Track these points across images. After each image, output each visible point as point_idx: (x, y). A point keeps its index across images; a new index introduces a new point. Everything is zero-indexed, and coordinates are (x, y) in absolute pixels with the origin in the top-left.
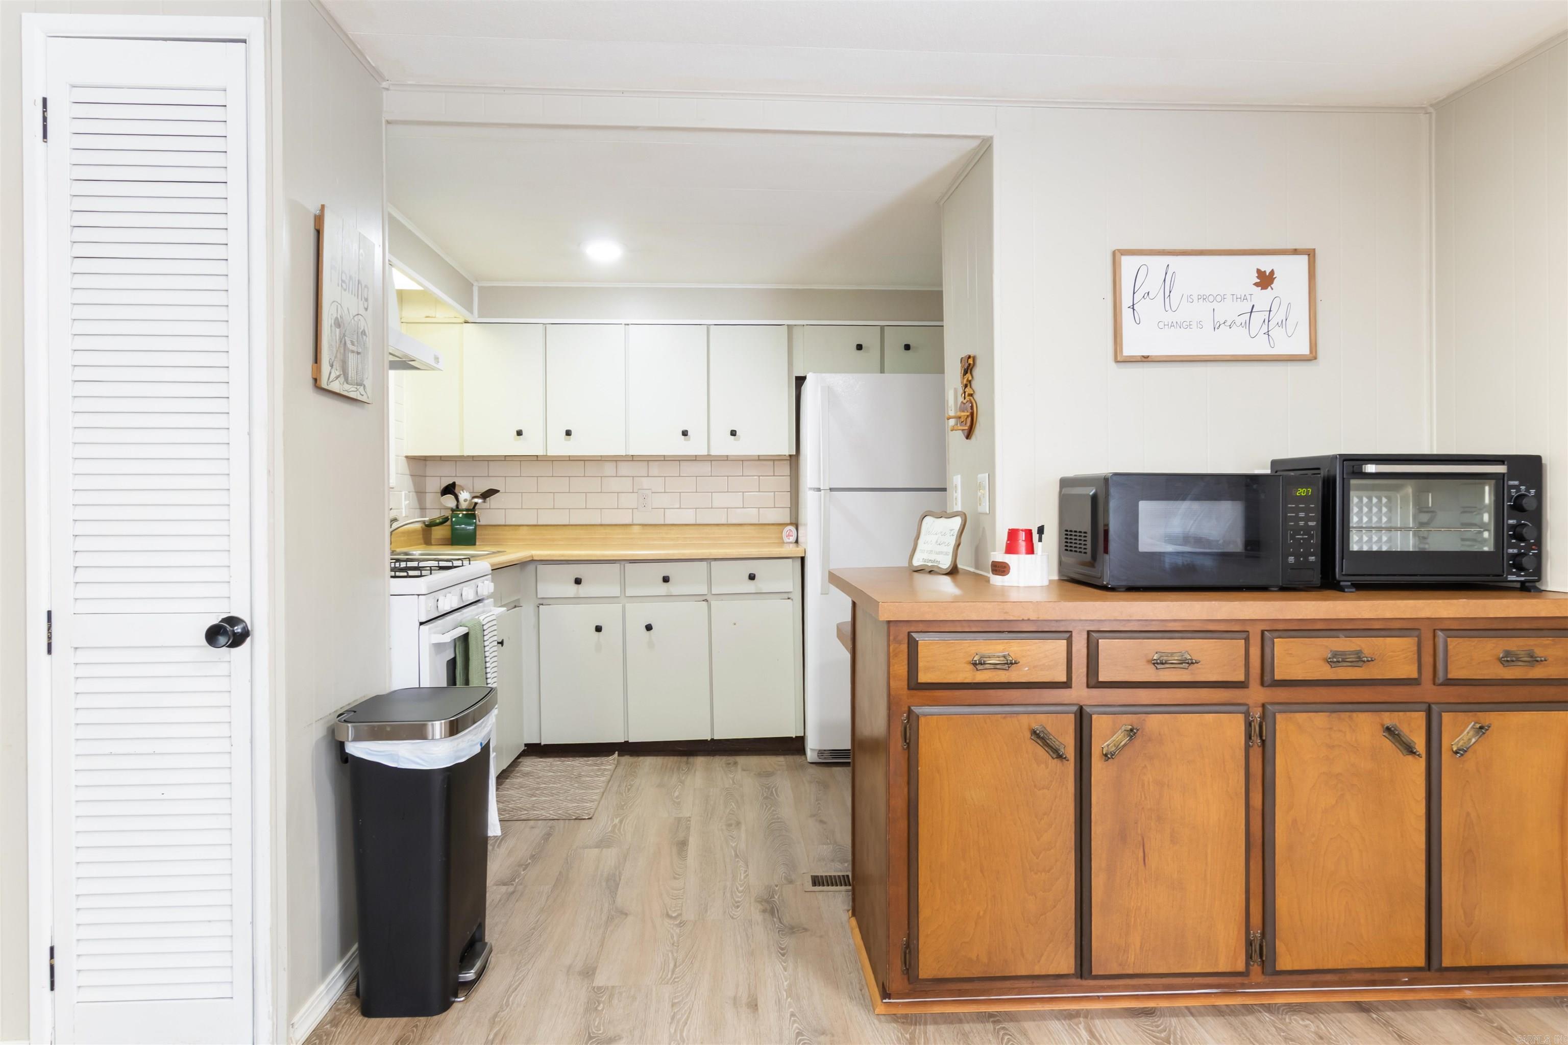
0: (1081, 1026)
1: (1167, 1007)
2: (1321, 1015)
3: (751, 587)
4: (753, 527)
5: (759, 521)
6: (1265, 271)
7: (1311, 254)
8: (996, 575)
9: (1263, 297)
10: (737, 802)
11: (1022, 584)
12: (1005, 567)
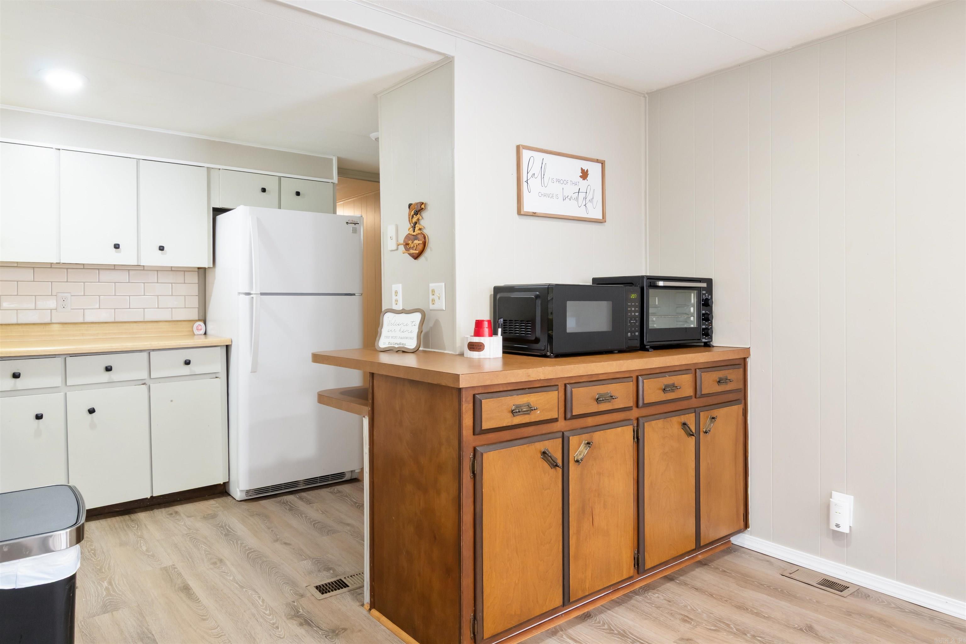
0: (564, 636)
1: (593, 609)
2: (658, 588)
3: (186, 370)
4: (167, 324)
5: (172, 318)
6: (584, 170)
7: (603, 163)
8: (473, 351)
9: (583, 184)
10: (205, 543)
11: (491, 357)
12: (481, 346)
